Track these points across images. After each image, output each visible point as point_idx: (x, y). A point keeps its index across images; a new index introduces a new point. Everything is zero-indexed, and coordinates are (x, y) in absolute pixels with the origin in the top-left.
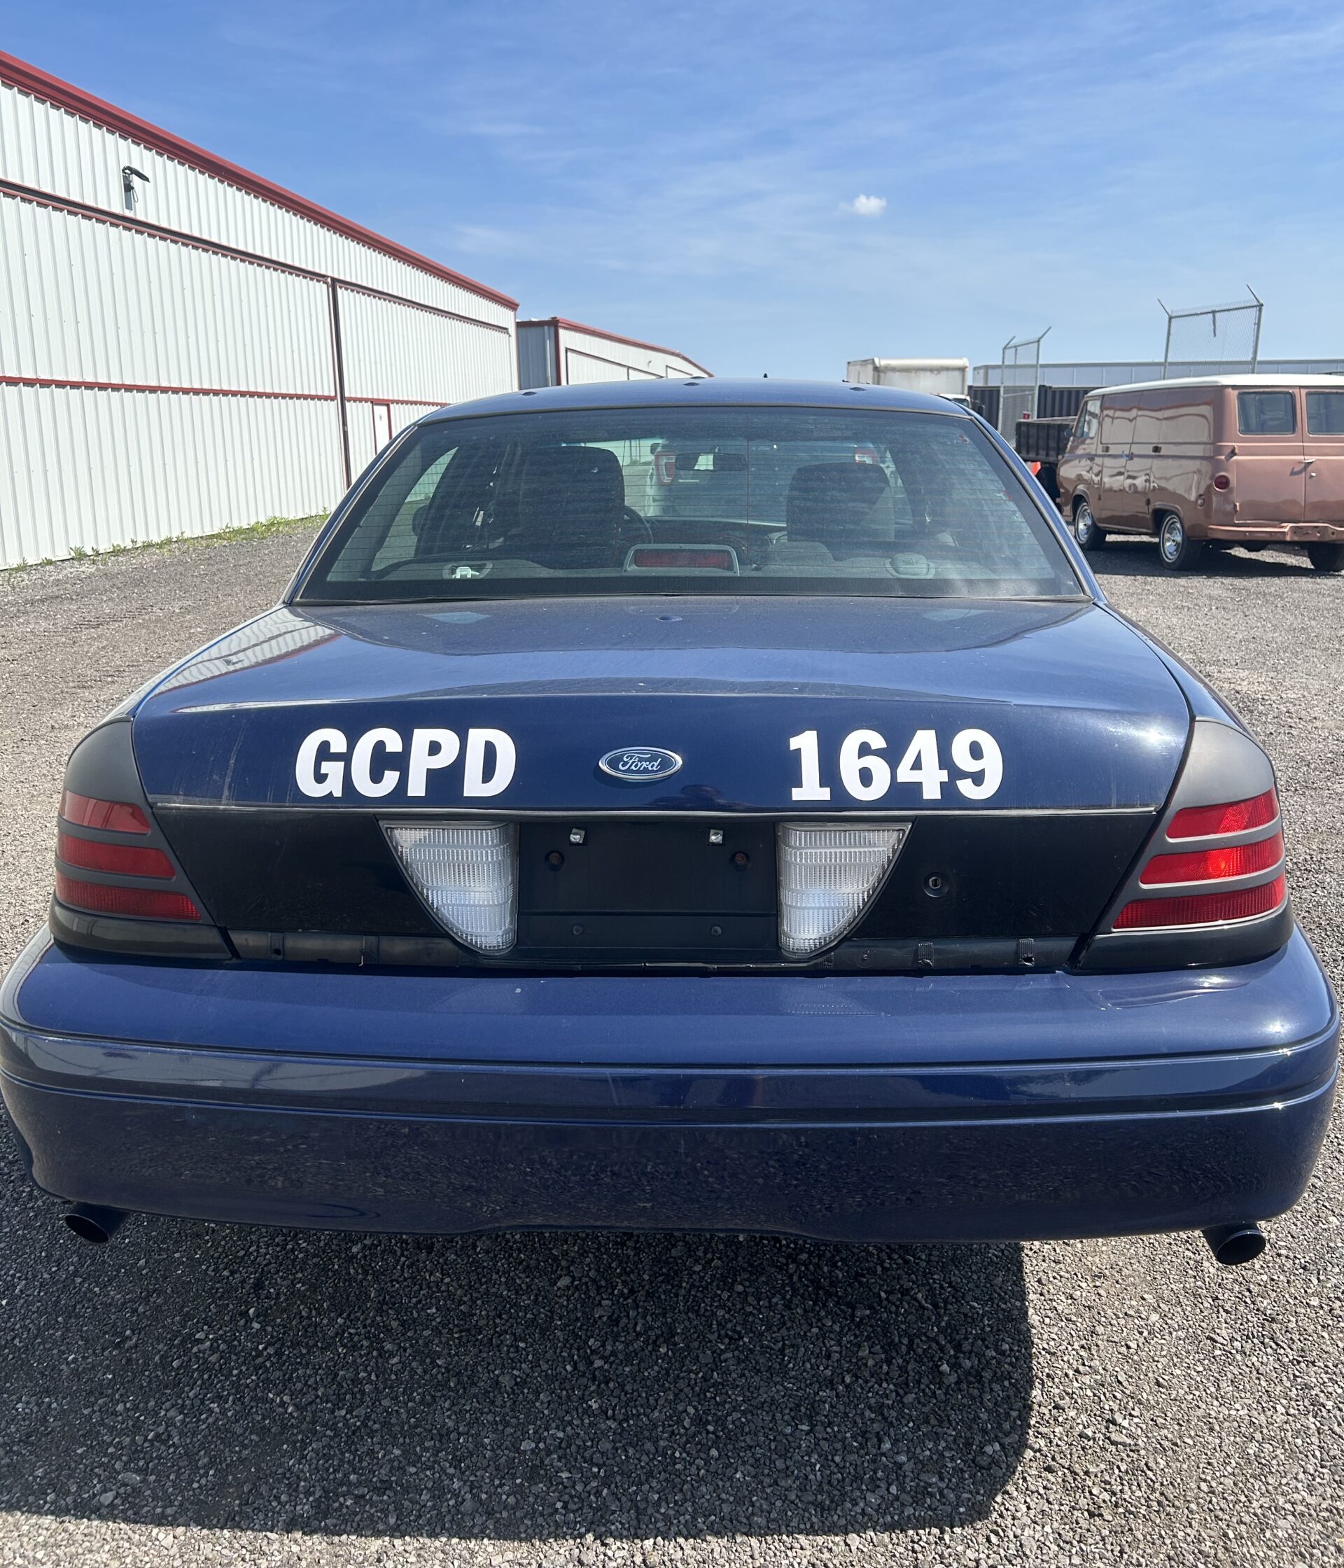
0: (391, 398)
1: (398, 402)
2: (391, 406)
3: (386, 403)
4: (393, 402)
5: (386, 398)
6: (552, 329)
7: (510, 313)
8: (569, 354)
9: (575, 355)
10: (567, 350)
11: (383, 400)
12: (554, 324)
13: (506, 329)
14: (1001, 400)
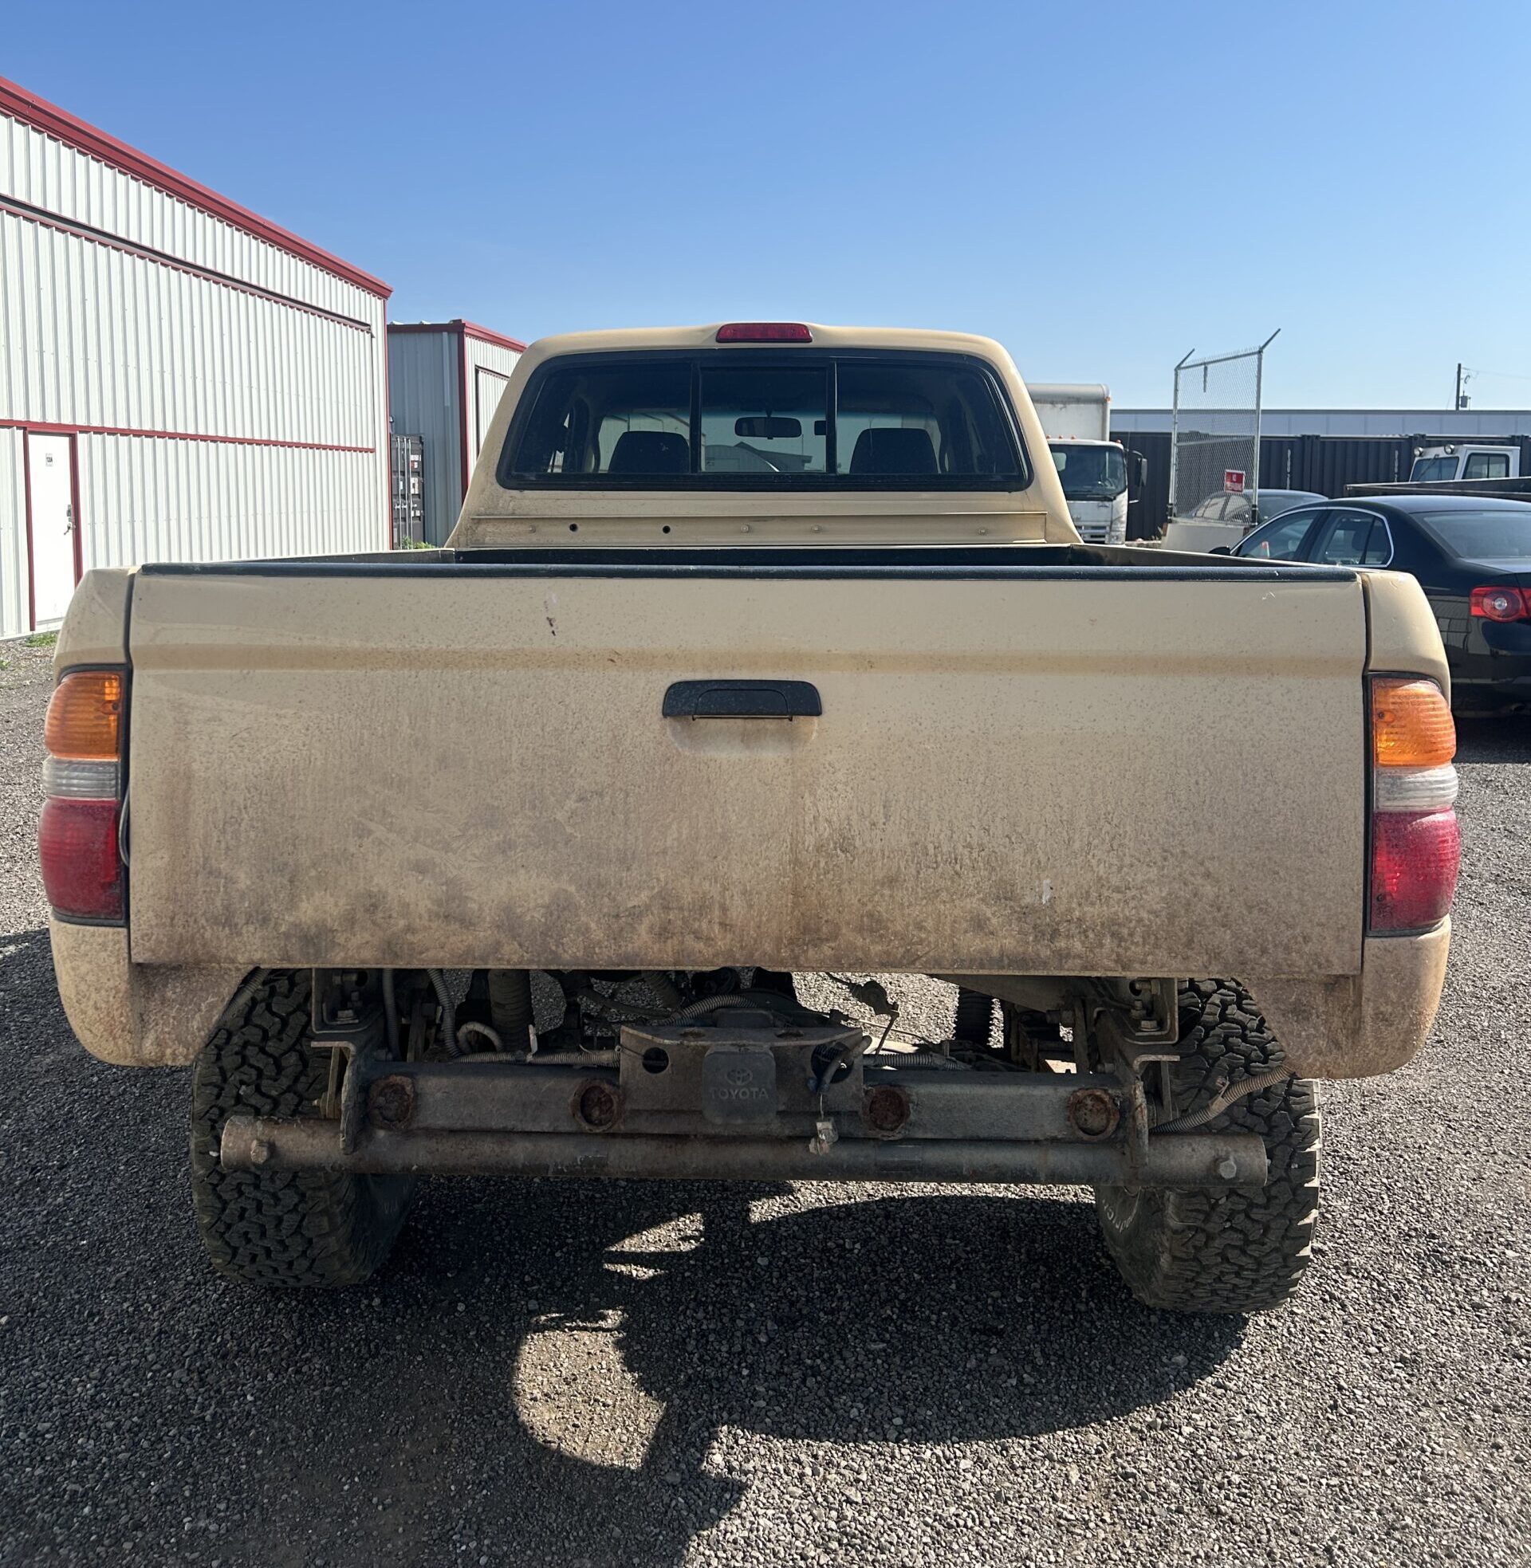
0: (81, 421)
1: (99, 431)
2: (82, 438)
3: (70, 433)
4: (86, 430)
5: (67, 420)
6: (455, 337)
7: (379, 303)
8: (481, 374)
9: (490, 377)
10: (477, 369)
11: (60, 426)
12: (457, 329)
13: (364, 326)
14: (1174, 451)
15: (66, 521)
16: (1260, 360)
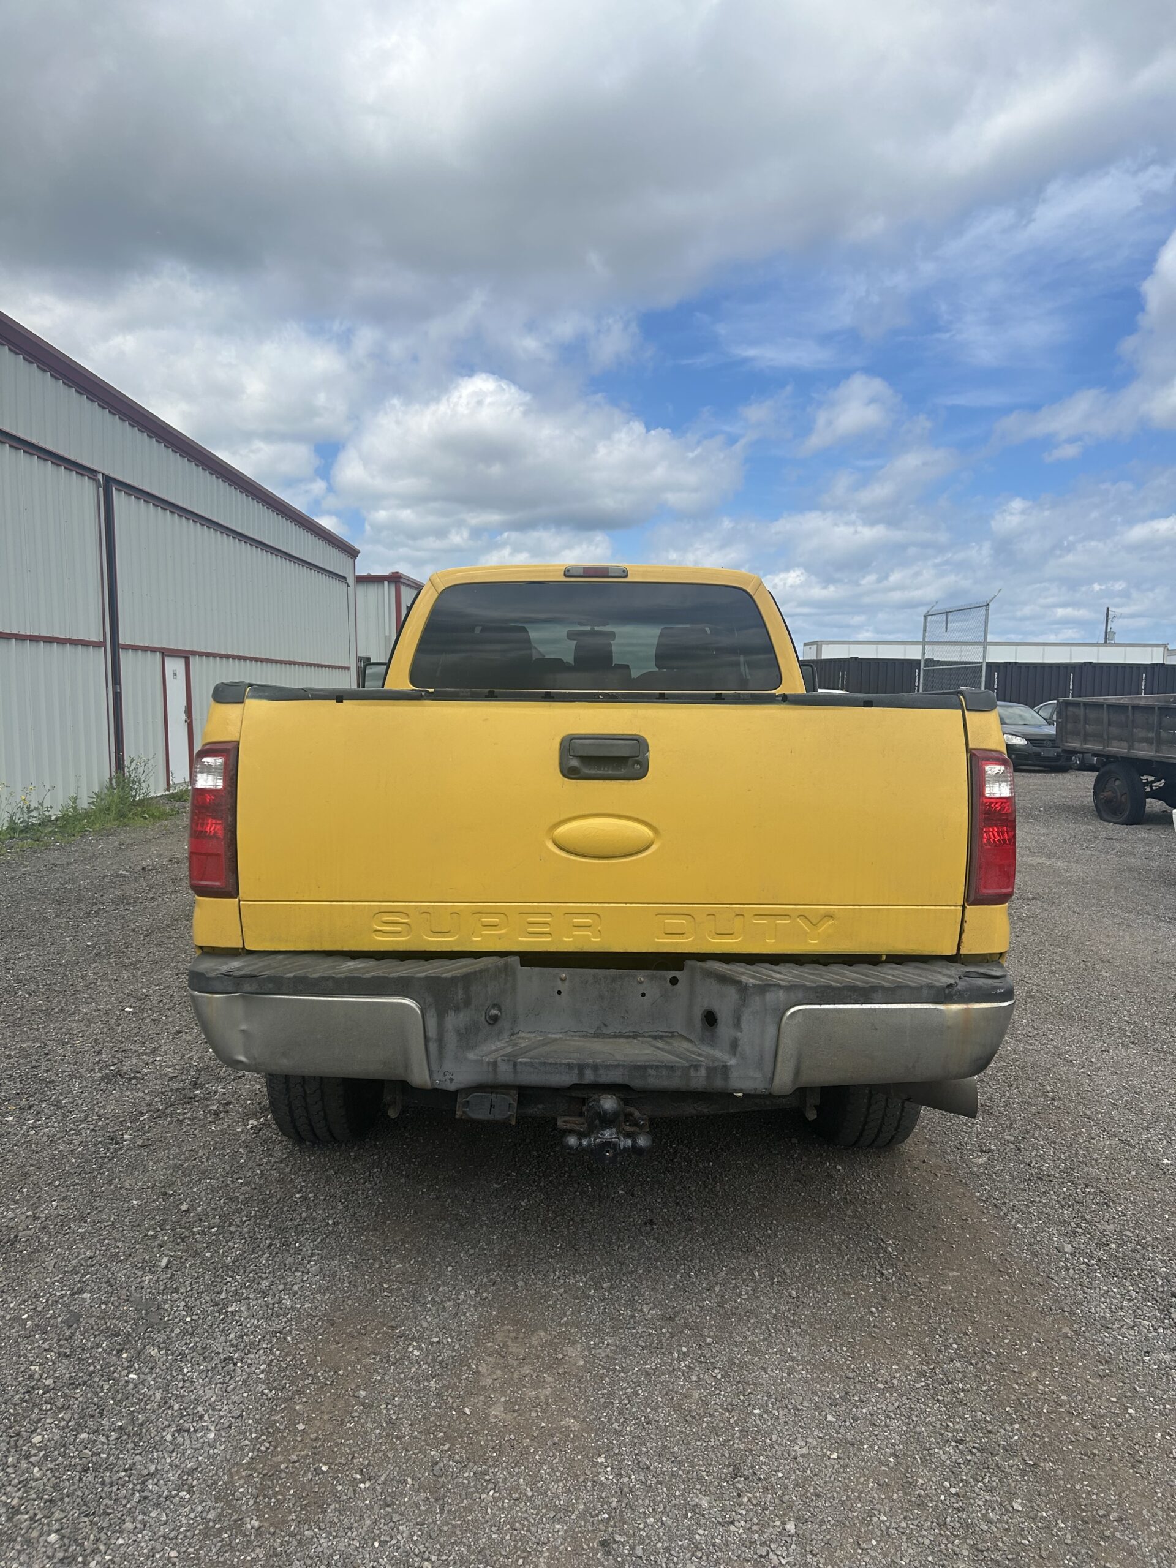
0: (191, 648)
1: (201, 654)
2: (191, 659)
3: (186, 656)
4: (194, 653)
5: (183, 648)
6: (393, 586)
7: (351, 561)
11: (179, 651)
12: (395, 579)
13: (345, 578)
15: (183, 717)
16: (987, 610)
